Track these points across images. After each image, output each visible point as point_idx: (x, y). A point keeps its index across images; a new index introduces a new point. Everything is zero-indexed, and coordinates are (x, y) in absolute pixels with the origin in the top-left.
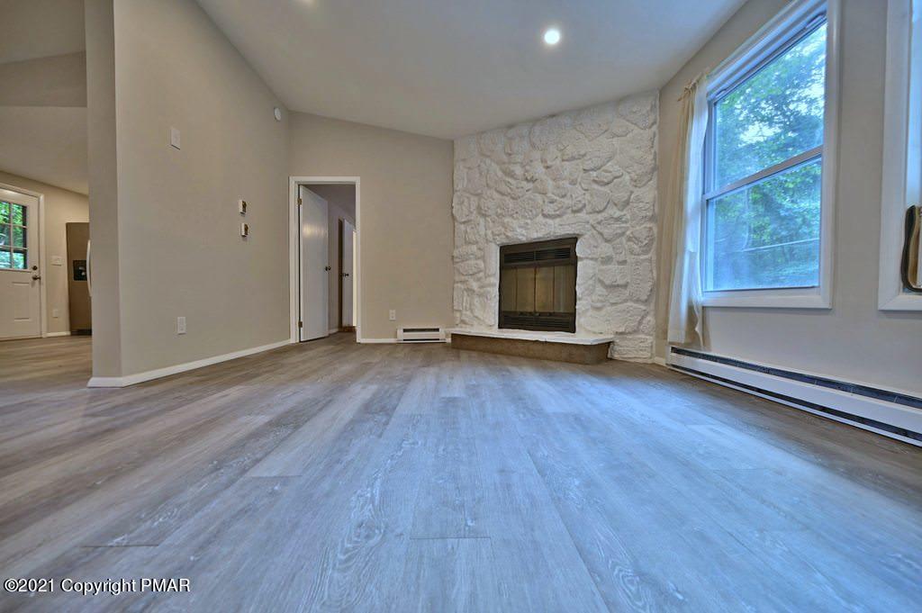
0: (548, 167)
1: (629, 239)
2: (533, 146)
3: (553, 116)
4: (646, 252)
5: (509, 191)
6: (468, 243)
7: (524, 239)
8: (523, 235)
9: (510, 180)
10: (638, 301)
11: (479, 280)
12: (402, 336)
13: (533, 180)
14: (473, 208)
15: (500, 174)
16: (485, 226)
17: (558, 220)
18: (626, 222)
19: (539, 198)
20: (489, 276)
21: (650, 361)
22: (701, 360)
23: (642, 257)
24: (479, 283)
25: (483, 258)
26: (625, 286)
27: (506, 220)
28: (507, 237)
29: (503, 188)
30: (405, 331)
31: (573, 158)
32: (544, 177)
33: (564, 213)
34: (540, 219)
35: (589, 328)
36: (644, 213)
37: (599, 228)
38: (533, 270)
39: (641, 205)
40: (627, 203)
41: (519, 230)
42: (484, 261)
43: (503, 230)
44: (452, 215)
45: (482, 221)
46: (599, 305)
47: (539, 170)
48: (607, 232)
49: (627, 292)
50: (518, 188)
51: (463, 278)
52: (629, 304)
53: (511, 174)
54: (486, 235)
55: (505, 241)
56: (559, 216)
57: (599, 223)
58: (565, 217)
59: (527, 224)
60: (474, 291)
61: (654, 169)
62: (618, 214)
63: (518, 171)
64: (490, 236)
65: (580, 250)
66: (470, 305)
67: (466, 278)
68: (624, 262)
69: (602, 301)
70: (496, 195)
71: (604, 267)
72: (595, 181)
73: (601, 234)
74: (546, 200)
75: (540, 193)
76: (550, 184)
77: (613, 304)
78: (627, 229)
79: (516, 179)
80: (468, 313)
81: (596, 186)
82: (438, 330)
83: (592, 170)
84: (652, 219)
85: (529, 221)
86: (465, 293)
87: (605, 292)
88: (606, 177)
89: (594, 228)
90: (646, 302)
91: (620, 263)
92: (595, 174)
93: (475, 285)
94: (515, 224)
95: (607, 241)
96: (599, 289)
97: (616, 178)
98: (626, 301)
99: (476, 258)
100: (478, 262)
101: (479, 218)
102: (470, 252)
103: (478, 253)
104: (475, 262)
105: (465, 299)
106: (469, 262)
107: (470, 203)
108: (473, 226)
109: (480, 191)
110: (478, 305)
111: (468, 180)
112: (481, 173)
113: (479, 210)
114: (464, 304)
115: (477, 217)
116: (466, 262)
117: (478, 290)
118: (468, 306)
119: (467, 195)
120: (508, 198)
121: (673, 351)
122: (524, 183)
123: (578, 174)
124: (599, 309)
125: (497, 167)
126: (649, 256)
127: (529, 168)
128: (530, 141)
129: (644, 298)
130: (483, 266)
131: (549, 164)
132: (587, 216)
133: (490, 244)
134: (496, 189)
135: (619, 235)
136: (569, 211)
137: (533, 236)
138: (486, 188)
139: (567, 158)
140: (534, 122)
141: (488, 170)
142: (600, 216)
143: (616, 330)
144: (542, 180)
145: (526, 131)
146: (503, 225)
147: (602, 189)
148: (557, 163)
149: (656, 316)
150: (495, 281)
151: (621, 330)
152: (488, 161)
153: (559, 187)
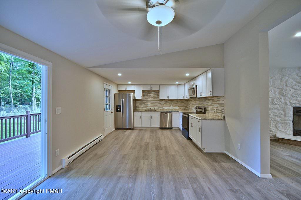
14: (277, 93)
15: (294, 83)
16: (284, 100)
20: (288, 117)
24: (281, 119)
27: (299, 99)
29: (298, 88)
42: (284, 111)
43: (297, 102)
45: (283, 98)
54: (286, 103)
55: (298, 106)
60: (277, 121)
66: (276, 126)
70: (292, 90)
80: (274, 128)
99: (278, 110)
100: (280, 111)
101: (281, 97)
102: (276, 108)
103: (280, 108)
104: (278, 111)
105: (272, 123)
106: (274, 111)
107: (275, 91)
108: (278, 99)
109: (281, 88)
110: (281, 126)
111: (273, 83)
112: (281, 81)
113: (281, 94)
114: (272, 125)
115: (280, 96)
116: (273, 111)
117: (281, 121)
118: (274, 126)
119: (273, 88)
120: (299, 91)
125: (293, 80)
130: (283, 113)
133: (288, 106)
134: (292, 87)
138: (285, 87)
141: (287, 81)
146: (297, 100)
150: (291, 119)
152: (287, 78)
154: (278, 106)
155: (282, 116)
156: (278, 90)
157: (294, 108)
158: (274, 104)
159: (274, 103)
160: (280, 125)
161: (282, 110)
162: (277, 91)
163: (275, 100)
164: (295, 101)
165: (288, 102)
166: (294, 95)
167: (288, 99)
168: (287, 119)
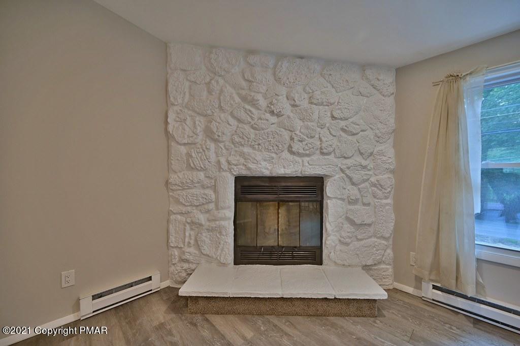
1: (374, 185)
2: (278, 80)
3: (302, 58)
4: (386, 198)
5: (250, 120)
6: (191, 168)
7: (267, 173)
8: (268, 169)
9: (252, 109)
10: (382, 237)
11: (208, 211)
12: (88, 307)
13: (279, 115)
14: (199, 129)
15: (237, 99)
16: (216, 153)
17: (306, 159)
18: (369, 170)
19: (286, 135)
20: (223, 208)
21: (392, 287)
22: (478, 305)
23: (384, 201)
24: (207, 215)
25: (215, 188)
26: (369, 225)
27: (246, 150)
28: (249, 169)
29: (242, 115)
30: (95, 297)
31: (322, 104)
32: (292, 115)
33: (314, 153)
34: (286, 154)
35: (339, 262)
36: (387, 166)
37: (347, 172)
38: (277, 203)
39: (384, 158)
40: (371, 154)
41: (264, 164)
42: (215, 191)
43: (242, 161)
44: (166, 132)
45: (212, 146)
46: (348, 240)
47: (287, 110)
48: (356, 177)
49: (371, 229)
50: (260, 119)
51: (184, 209)
52: (373, 239)
53: (254, 103)
54: (219, 162)
55: (244, 172)
56: (308, 155)
57: (348, 168)
58: (315, 157)
59: (273, 158)
60: (201, 225)
61: (394, 131)
62: (364, 163)
63: (263, 103)
64: (224, 165)
65: (330, 189)
66: (196, 241)
67: (189, 209)
68: (369, 204)
69: (350, 238)
70: (232, 121)
71: (352, 207)
72: (343, 130)
73: (350, 179)
74: (296, 138)
75: (286, 129)
76: (298, 124)
77: (359, 240)
78: (371, 175)
79: (258, 109)
80: (192, 250)
81: (343, 134)
82: (150, 279)
83: (341, 119)
84: (392, 172)
85: (274, 155)
86: (188, 227)
87: (353, 229)
88: (354, 128)
89: (343, 171)
91: (364, 204)
92: (343, 124)
93: (202, 218)
94: (259, 156)
95: (353, 184)
96: (347, 226)
97: (362, 131)
98: (370, 237)
99: (203, 187)
100: (207, 191)
101: (208, 142)
102: (196, 180)
103: (207, 182)
104: (202, 191)
105: (187, 234)
106: (194, 191)
107: (195, 123)
108: (201, 151)
109: (209, 112)
110: (207, 240)
111: (190, 95)
112: (210, 92)
113: (209, 134)
114: (187, 240)
115: (206, 141)
116: (188, 191)
117: (208, 223)
118: (192, 242)
119: (190, 112)
120: (247, 127)
121: (435, 287)
122: (268, 116)
123: (328, 120)
124: (347, 244)
125: (233, 91)
126: (389, 201)
127: (274, 101)
128: (274, 74)
129: (388, 235)
130: (213, 196)
131: (298, 103)
132: (336, 160)
133: (224, 174)
134: (232, 114)
135: (365, 181)
136: (318, 152)
137: (280, 171)
138: (217, 110)
139: (315, 101)
140: (281, 56)
141: (221, 91)
142: (349, 162)
143: (364, 263)
144: (289, 117)
145: (271, 64)
146: (242, 154)
147: (350, 138)
148: (305, 104)
149: (394, 250)
150: (231, 214)
151: (369, 262)
152: (221, 81)
153: (307, 128)
154: (202, 175)
155: (212, 206)
156: (202, 119)
157: (235, 177)
158: (192, 168)
159: (192, 165)
161: (210, 188)
162: (201, 122)
163: (193, 155)
164: (238, 158)
165: (223, 160)
166: (237, 139)
167: (224, 151)
168: (220, 215)
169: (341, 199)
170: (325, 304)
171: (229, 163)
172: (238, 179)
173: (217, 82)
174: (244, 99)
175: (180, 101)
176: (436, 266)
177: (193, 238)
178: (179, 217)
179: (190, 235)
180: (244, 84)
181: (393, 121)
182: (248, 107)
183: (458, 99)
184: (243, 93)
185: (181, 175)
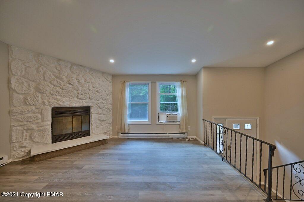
0: (78, 82)
1: (107, 109)
2: (72, 72)
3: (82, 66)
4: (110, 112)
5: (59, 85)
7: (68, 106)
8: (68, 104)
9: (61, 82)
10: (109, 124)
11: (37, 123)
13: (73, 85)
14: (32, 88)
15: (53, 77)
16: (42, 98)
17: (84, 101)
18: (105, 104)
19: (76, 92)
21: (111, 138)
24: (37, 125)
25: (41, 113)
26: (105, 120)
27: (58, 97)
28: (60, 105)
29: (57, 84)
31: (89, 82)
32: (78, 85)
33: (87, 99)
34: (76, 99)
35: (96, 133)
36: (110, 103)
37: (98, 105)
38: (71, 117)
39: (109, 100)
40: (106, 99)
41: (66, 102)
43: (56, 101)
45: (40, 95)
46: (99, 126)
47: (76, 83)
48: (101, 106)
49: (106, 122)
50: (65, 86)
51: (22, 124)
52: (106, 125)
53: (62, 79)
54: (44, 102)
55: (57, 106)
56: (85, 99)
57: (99, 103)
59: (70, 100)
60: (33, 129)
61: (112, 93)
62: (103, 102)
63: (66, 80)
64: (47, 103)
65: (92, 110)
66: (30, 137)
67: (26, 123)
68: (105, 114)
69: (99, 125)
70: (51, 85)
71: (100, 116)
72: (97, 91)
73: (99, 107)
74: (80, 93)
75: (75, 90)
76: (81, 88)
77: (102, 125)
78: (105, 106)
79: (64, 82)
81: (96, 93)
82: (2, 159)
84: (112, 104)
85: (71, 99)
86: (25, 132)
87: (100, 122)
88: (100, 91)
89: (97, 104)
90: (110, 124)
91: (104, 114)
92: (97, 89)
93: (34, 127)
94: (64, 100)
95: (100, 108)
96: (98, 122)
97: (103, 92)
98: (106, 124)
99: (34, 113)
100: (36, 115)
101: (37, 93)
102: (30, 110)
103: (37, 110)
104: (34, 115)
105: (24, 135)
106: (28, 115)
107: (29, 85)
108: (33, 97)
109: (38, 81)
110: (37, 136)
111: (26, 72)
112: (38, 72)
113: (38, 90)
114: (24, 137)
115: (36, 93)
116: (25, 115)
117: (37, 128)
118: (28, 138)
119: (26, 80)
120: (58, 88)
121: (121, 134)
122: (68, 85)
123: (91, 88)
124: (98, 127)
125: (51, 74)
126: (111, 113)
127: (71, 80)
128: (71, 70)
129: (110, 123)
130: (40, 117)
131: (80, 81)
132: (94, 101)
133: (46, 107)
134: (50, 82)
135: (103, 107)
136: (88, 98)
137: (74, 105)
138: (42, 80)
139: (87, 81)
140: (73, 64)
141: (45, 73)
142: (99, 102)
143: (104, 132)
144: (77, 86)
145: (69, 66)
146: (56, 99)
147: (99, 94)
148: (83, 81)
149: (112, 127)
150: (50, 123)
151: (105, 132)
152: (45, 69)
153: (84, 90)
154: (33, 108)
155: (39, 121)
156: (33, 83)
157: (52, 108)
158: (27, 105)
159: (28, 103)
160: (36, 134)
161: (38, 113)
162: (33, 85)
163: (29, 99)
164: (54, 100)
165: (46, 101)
166: (53, 93)
167: (46, 97)
168: (45, 124)
169: (96, 113)
170: (92, 144)
171: (49, 102)
172: (53, 109)
173: (43, 69)
174: (57, 77)
175: (19, 74)
176: (121, 128)
177: (28, 136)
178: (18, 128)
179: (26, 135)
180: (56, 71)
181: (111, 90)
182: (59, 81)
183: (125, 87)
184: (57, 75)
185: (20, 108)
